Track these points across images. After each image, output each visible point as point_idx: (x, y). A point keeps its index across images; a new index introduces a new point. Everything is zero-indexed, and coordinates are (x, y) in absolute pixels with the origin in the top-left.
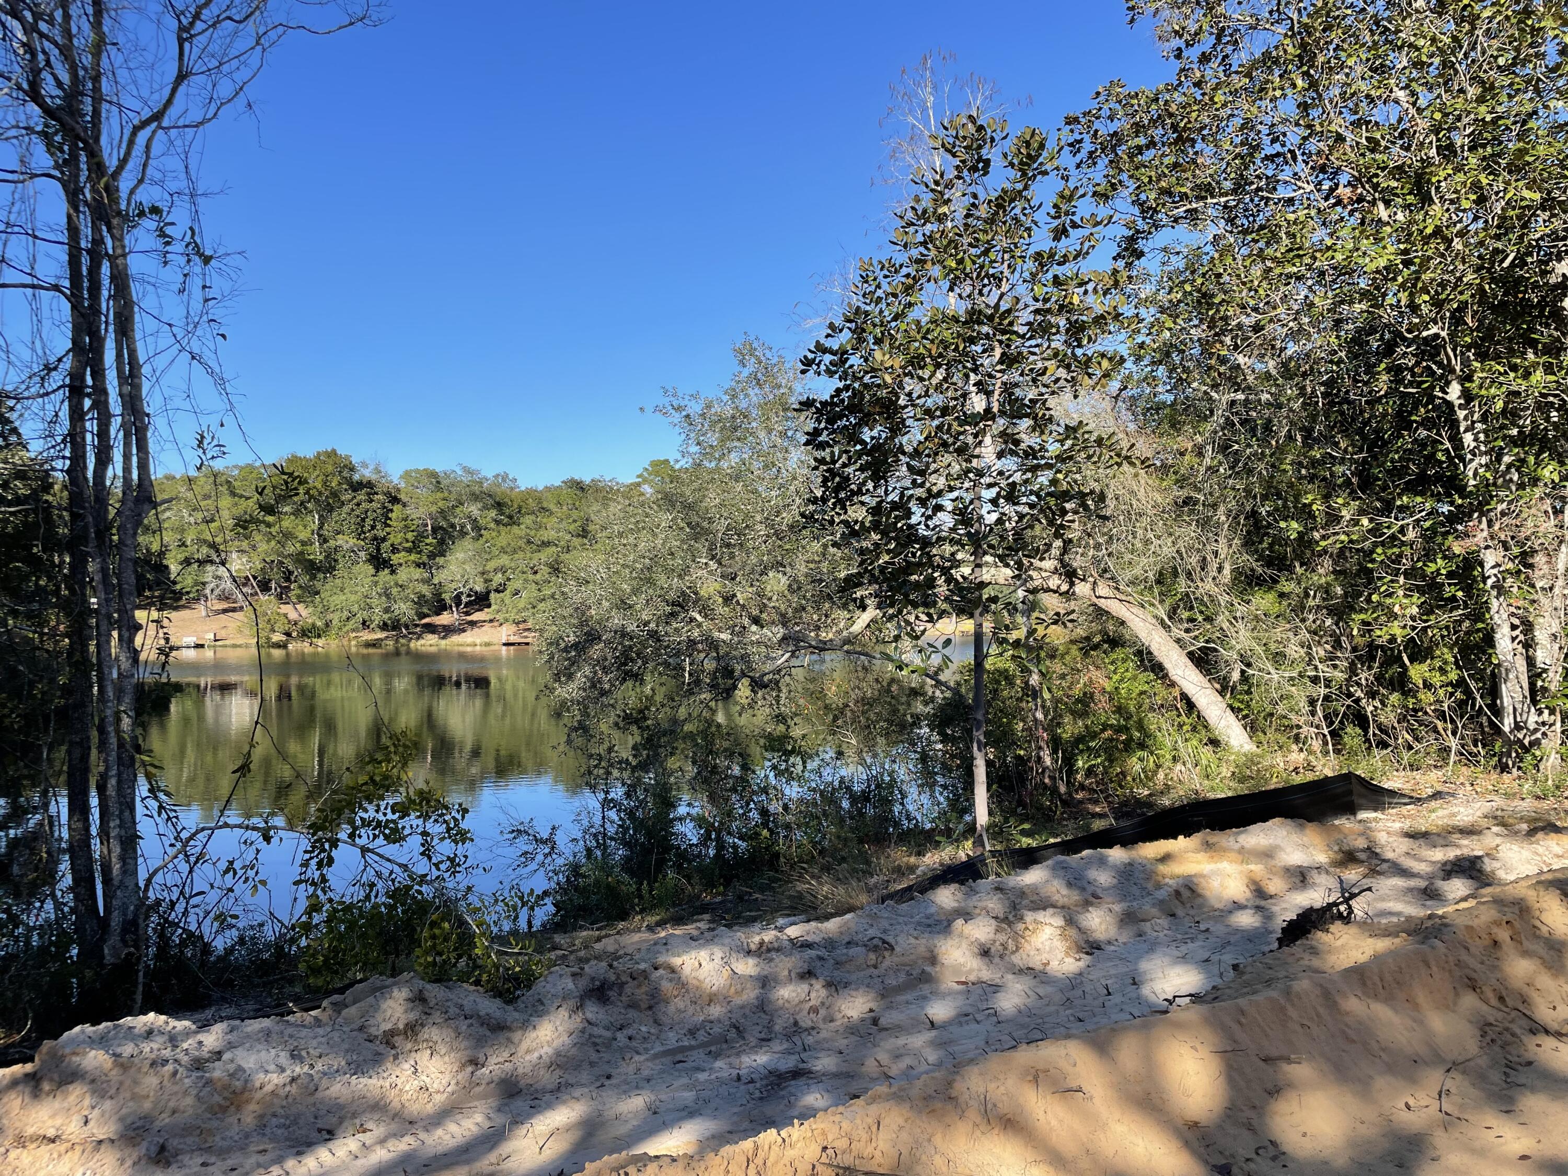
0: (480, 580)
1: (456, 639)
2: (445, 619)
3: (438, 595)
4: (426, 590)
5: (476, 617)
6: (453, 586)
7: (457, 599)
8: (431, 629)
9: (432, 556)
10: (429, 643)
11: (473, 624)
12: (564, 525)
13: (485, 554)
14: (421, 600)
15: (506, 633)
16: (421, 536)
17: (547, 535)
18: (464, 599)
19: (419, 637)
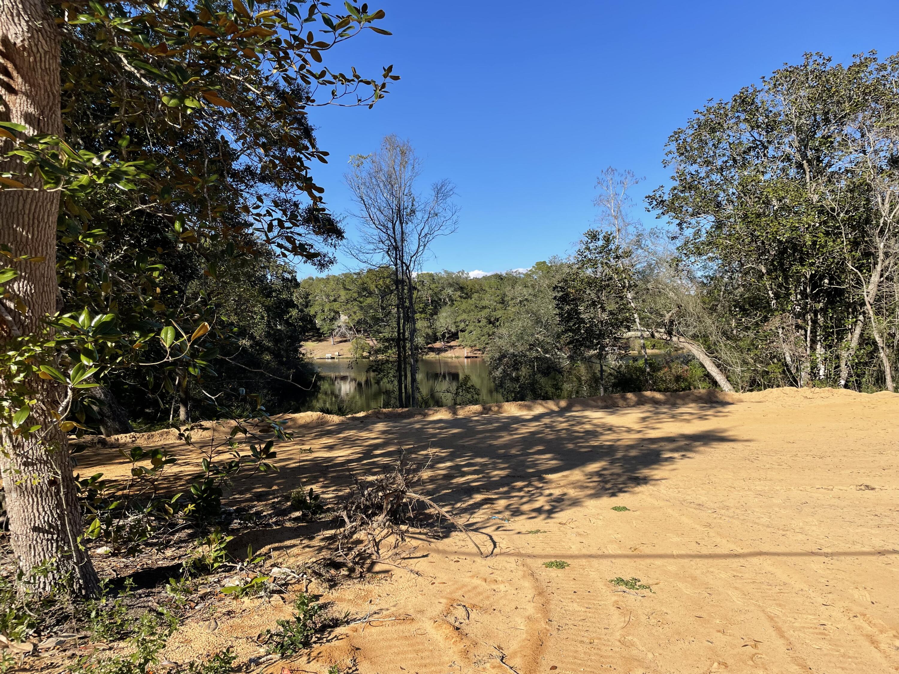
0: (454, 326)
1: (443, 354)
2: (438, 345)
3: (435, 334)
4: (430, 332)
5: (452, 343)
6: (442, 329)
7: (443, 336)
8: (432, 350)
9: (432, 315)
10: (432, 356)
11: (451, 347)
12: (493, 297)
13: (456, 313)
14: (428, 336)
15: (466, 352)
16: (427, 305)
17: (485, 303)
18: (447, 335)
19: (427, 354)
